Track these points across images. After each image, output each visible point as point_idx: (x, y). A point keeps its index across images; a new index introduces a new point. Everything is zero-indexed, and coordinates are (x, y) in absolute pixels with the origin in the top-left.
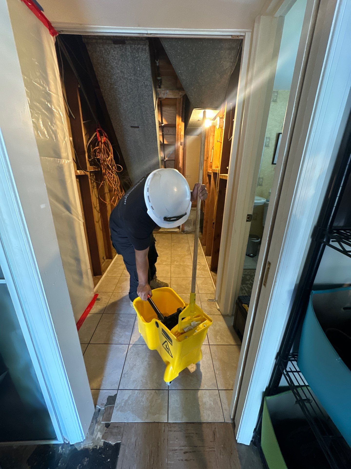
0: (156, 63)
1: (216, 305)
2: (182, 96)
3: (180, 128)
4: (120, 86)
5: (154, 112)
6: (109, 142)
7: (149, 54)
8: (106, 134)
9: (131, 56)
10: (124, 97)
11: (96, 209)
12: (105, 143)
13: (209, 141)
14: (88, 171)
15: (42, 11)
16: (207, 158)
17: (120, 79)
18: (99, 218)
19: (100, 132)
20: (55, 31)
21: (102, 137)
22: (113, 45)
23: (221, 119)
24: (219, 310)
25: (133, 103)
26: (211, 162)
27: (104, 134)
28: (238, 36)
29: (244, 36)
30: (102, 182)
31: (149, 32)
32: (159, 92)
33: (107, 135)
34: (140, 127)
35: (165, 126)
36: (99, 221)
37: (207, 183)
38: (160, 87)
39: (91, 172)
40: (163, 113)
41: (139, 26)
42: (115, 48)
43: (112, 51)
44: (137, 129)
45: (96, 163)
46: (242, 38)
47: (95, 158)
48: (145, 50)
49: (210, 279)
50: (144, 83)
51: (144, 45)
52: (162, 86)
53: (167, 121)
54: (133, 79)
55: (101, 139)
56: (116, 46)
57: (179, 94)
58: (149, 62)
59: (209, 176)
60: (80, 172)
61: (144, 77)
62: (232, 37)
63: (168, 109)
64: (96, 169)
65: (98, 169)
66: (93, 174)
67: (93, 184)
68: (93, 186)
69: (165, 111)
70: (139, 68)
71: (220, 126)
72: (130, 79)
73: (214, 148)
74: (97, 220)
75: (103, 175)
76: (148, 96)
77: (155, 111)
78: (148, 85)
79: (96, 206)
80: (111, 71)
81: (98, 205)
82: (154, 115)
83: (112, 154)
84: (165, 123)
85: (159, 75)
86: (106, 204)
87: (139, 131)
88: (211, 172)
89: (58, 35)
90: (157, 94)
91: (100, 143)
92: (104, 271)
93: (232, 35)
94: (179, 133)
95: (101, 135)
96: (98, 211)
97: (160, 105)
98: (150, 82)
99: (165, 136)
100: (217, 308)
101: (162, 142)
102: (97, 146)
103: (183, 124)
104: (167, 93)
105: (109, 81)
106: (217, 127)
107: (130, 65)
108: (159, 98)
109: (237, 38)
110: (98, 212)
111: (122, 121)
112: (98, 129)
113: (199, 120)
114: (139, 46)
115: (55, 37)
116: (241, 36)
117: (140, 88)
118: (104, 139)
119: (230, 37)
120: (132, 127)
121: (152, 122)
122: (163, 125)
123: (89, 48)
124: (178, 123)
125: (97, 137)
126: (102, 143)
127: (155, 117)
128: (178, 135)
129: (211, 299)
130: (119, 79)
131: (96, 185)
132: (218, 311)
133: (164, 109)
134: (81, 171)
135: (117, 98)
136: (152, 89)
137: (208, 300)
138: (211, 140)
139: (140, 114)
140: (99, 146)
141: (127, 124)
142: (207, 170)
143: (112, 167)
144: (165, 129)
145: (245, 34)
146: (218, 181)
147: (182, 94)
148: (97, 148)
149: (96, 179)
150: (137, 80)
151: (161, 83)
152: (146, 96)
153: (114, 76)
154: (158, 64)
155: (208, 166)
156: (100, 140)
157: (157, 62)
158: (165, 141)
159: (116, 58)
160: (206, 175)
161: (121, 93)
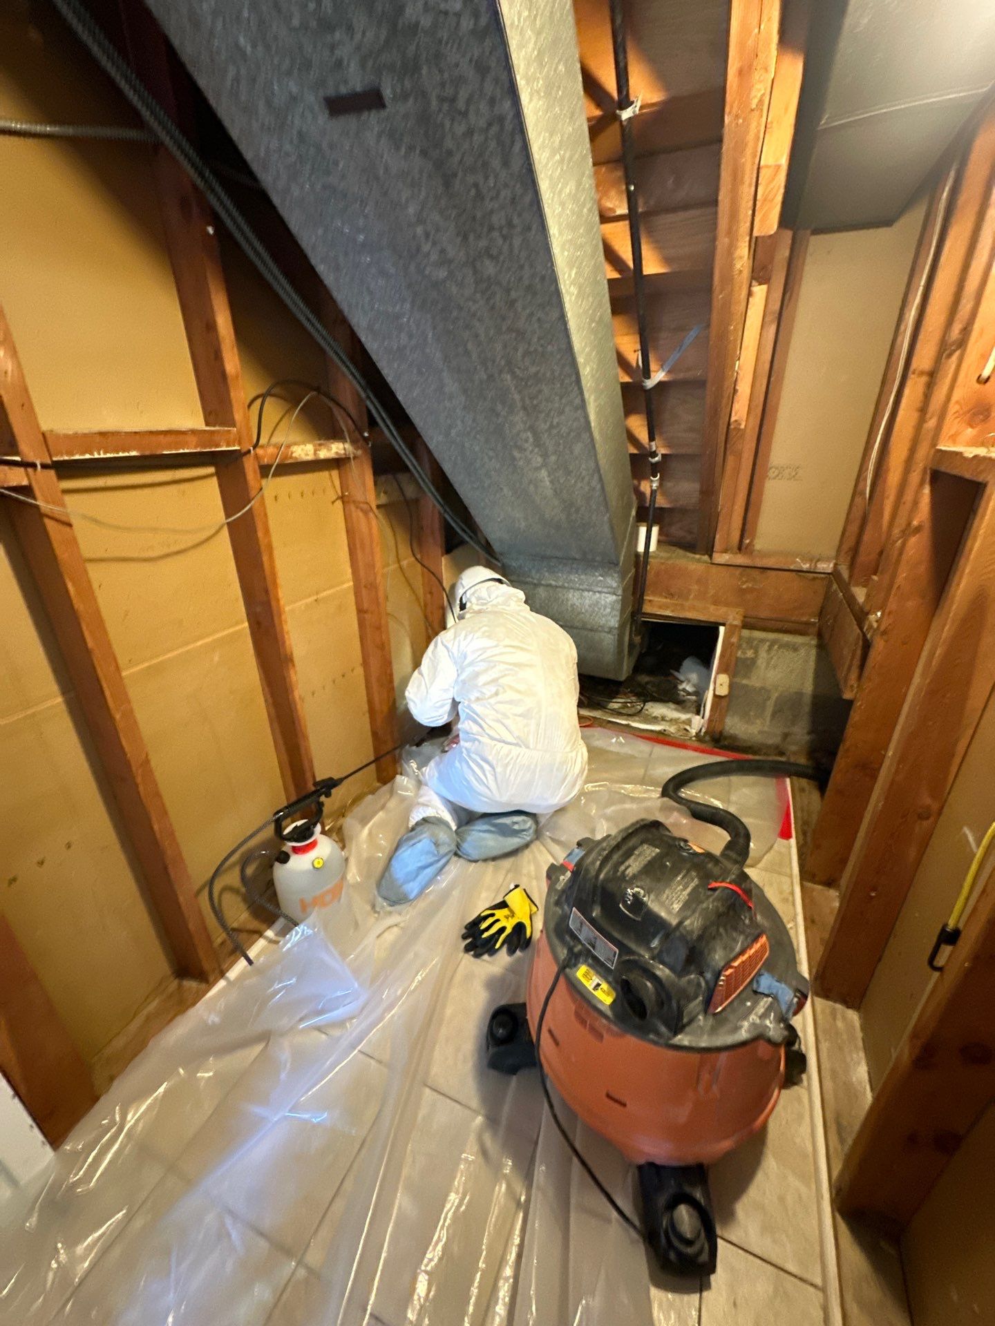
16: (952, 349)
26: (987, 373)
34: (387, 93)
44: (376, 122)
84: (645, 94)
101: (631, 265)
103: (794, 69)
122: (627, 114)
142: (926, 439)
155: (953, 408)
158: (647, 252)
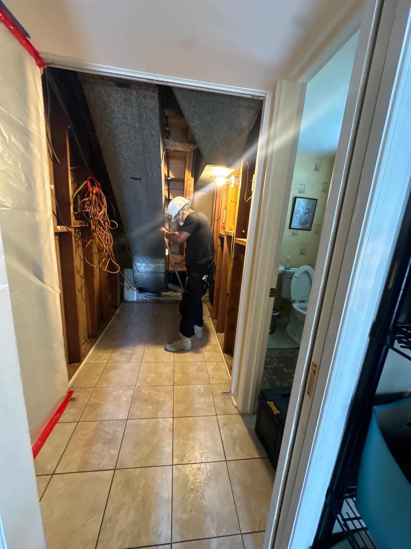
0: (165, 113)
1: (232, 400)
2: (193, 150)
3: (190, 184)
4: (121, 132)
5: (160, 165)
6: (102, 194)
7: (158, 102)
8: (99, 184)
9: (137, 101)
10: (124, 144)
11: (80, 275)
12: (97, 194)
13: (221, 200)
14: (72, 228)
15: (28, 39)
16: (219, 218)
17: (122, 125)
18: (82, 285)
19: (91, 180)
20: (43, 62)
21: (94, 187)
22: (116, 88)
23: (237, 179)
24: (236, 407)
25: (136, 152)
26: (223, 222)
27: (97, 184)
28: (258, 97)
29: (265, 98)
30: (91, 241)
31: (160, 79)
32: (166, 143)
33: (101, 186)
34: (142, 179)
35: (172, 180)
36: (82, 289)
37: (219, 246)
38: (168, 138)
39: (75, 228)
40: (171, 166)
41: (149, 71)
42: (118, 90)
43: (114, 93)
44: (139, 181)
45: (83, 217)
46: (262, 99)
47: (83, 212)
48: (154, 97)
49: (222, 363)
50: (151, 132)
51: (152, 92)
52: (170, 138)
53: (174, 175)
54: (137, 126)
55: (93, 190)
56: (119, 89)
57: (189, 147)
58: (157, 111)
59: (222, 239)
60: (61, 228)
61: (150, 125)
62: (251, 96)
63: (176, 162)
64: (83, 224)
65: (86, 225)
66: (78, 230)
67: (77, 242)
68: (78, 245)
69: (172, 164)
70: (146, 115)
71: (235, 185)
72: (134, 127)
73: (228, 208)
74: (80, 289)
75: (92, 232)
76: (155, 147)
77: (162, 163)
78: (155, 134)
79: (80, 270)
80: (110, 115)
81: (82, 268)
82: (160, 167)
83: (105, 207)
84: (171, 176)
85: (167, 125)
86: (94, 267)
87: (141, 183)
88: (224, 234)
89: (46, 67)
90: (165, 145)
91: (91, 194)
92: (84, 356)
93: (252, 95)
94: (188, 189)
95: (93, 184)
96: (82, 276)
97: (168, 157)
98: (157, 132)
99: (171, 191)
100: (233, 404)
101: (168, 197)
102: (87, 197)
103: (193, 179)
104: (175, 145)
105: (108, 124)
106: (232, 186)
107: (135, 111)
108: (167, 150)
109: (257, 98)
110: (82, 278)
111: (121, 171)
112: (90, 178)
113: (211, 177)
114: (147, 92)
115: (42, 69)
116: (261, 97)
117: (145, 137)
118: (96, 190)
119: (250, 96)
120: (132, 178)
121: (158, 175)
122: (169, 178)
123: (85, 87)
124: (186, 178)
125: (87, 186)
126: (93, 194)
127: (161, 170)
128: (186, 191)
129: (225, 391)
130: (120, 124)
131: (81, 244)
132: (234, 408)
133: (171, 161)
134: (63, 228)
135: (116, 145)
136: (159, 140)
137: (222, 393)
138: (224, 199)
139: (143, 165)
140: (89, 198)
141: (126, 174)
142: (218, 231)
143: (104, 223)
144: (171, 183)
145: (266, 95)
146: (233, 246)
147: (192, 148)
148: (86, 200)
149: (82, 237)
150: (142, 127)
151: (169, 134)
152: (152, 146)
153: (115, 121)
154: (166, 114)
155: (220, 227)
156: (91, 190)
157: (167, 111)
158: (171, 196)
159: (118, 102)
160: (218, 237)
161: (122, 140)
